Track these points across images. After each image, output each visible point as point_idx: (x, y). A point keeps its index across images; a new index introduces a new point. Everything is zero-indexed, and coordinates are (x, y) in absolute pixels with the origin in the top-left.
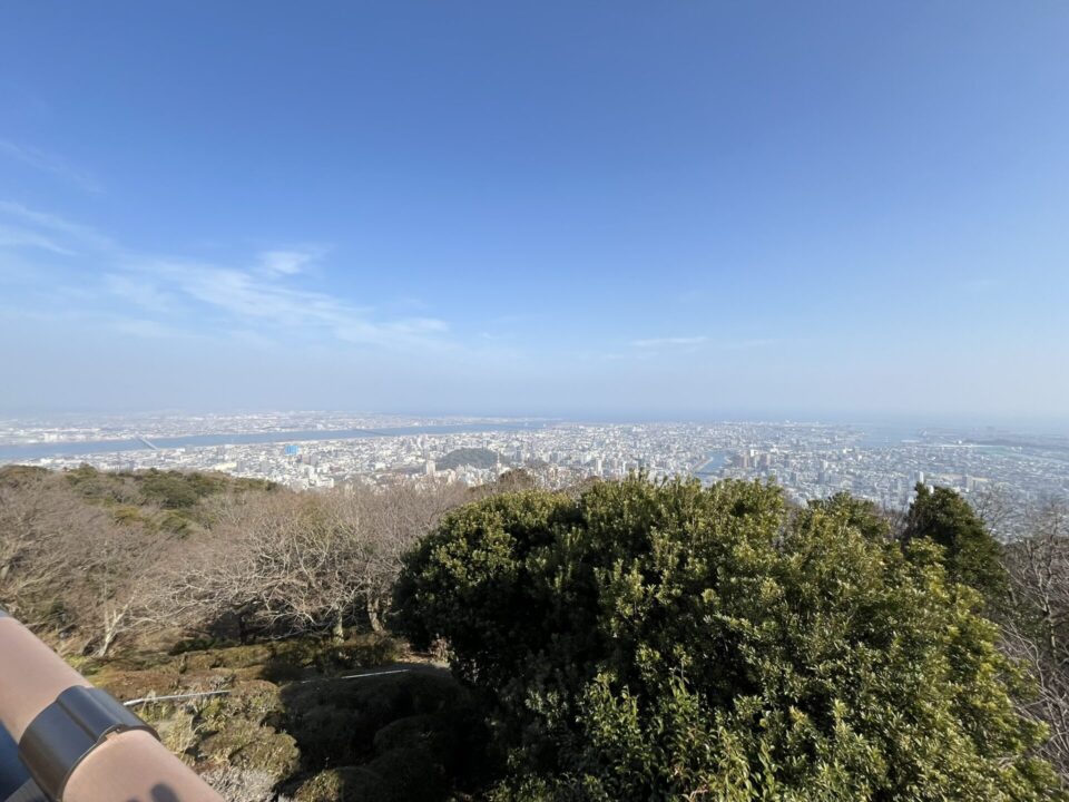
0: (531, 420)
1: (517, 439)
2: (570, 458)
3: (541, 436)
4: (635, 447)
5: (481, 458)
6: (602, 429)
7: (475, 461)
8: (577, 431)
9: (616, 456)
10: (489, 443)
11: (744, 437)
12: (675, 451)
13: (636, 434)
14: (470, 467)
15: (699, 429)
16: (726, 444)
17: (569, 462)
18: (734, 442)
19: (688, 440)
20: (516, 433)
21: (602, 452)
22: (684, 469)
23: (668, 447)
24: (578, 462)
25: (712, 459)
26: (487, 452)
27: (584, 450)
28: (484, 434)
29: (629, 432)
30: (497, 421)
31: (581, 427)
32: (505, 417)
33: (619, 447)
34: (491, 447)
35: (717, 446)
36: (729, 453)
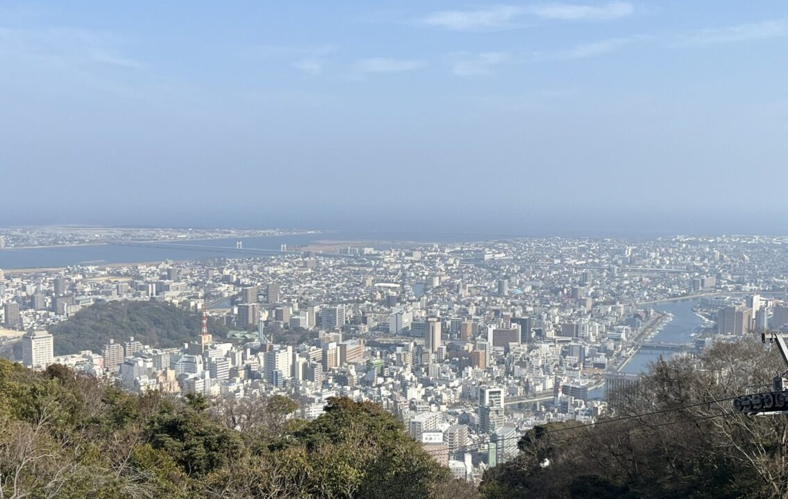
0: (247, 234)
1: (227, 280)
2: (365, 321)
3: (281, 271)
4: (500, 293)
5: (156, 322)
6: (417, 255)
7: (142, 330)
8: (361, 259)
9: (464, 313)
10: (162, 288)
11: (726, 268)
12: (589, 303)
13: (495, 266)
14: (136, 345)
15: (628, 252)
16: (693, 283)
17: (365, 329)
18: (710, 281)
19: (611, 277)
20: (220, 265)
21: (430, 304)
22: (618, 340)
23: (573, 295)
24: (384, 329)
25: (670, 318)
26: (169, 308)
27: (389, 302)
28: (143, 269)
29: (478, 260)
30: (163, 236)
31: (367, 250)
32: (178, 228)
33: (464, 293)
34: (173, 296)
35: (676, 289)
36: (705, 304)
